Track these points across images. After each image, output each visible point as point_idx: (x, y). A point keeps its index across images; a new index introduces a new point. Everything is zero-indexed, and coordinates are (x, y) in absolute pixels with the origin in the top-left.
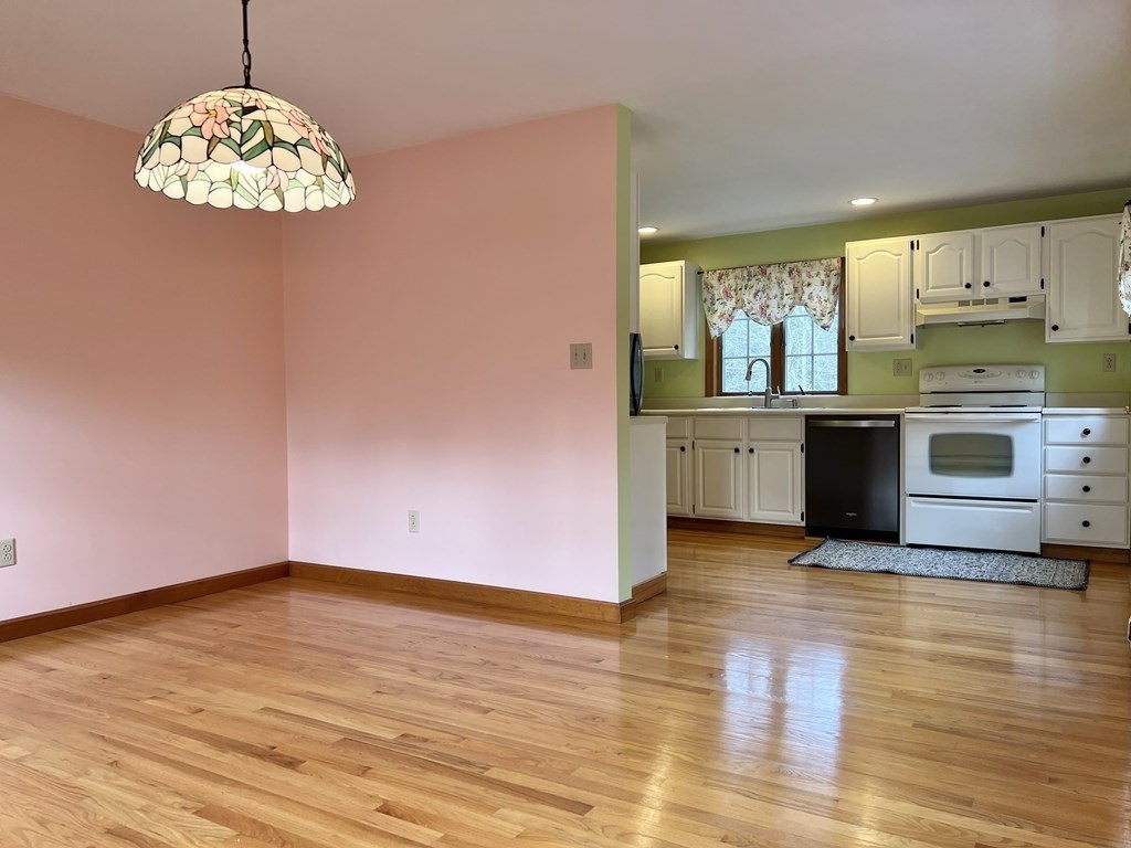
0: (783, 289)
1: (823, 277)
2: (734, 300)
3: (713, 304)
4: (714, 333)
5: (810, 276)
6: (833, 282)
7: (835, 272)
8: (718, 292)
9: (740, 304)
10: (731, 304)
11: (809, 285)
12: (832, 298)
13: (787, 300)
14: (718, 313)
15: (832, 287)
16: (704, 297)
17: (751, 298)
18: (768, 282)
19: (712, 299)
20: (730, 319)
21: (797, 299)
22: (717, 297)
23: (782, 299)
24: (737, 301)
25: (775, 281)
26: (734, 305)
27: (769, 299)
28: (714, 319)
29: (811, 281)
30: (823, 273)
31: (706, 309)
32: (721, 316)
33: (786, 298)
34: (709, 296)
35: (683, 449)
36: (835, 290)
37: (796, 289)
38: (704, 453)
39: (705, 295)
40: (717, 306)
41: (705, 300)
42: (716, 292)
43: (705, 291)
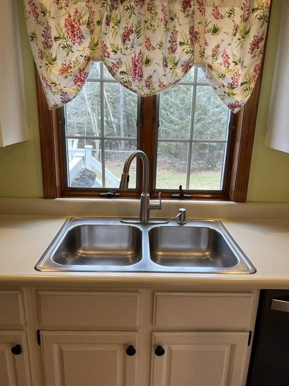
0: (175, 33)
1: (238, 20)
2: (86, 43)
3: (48, 46)
4: (54, 100)
5: (217, 16)
6: (253, 33)
7: (259, 13)
8: (57, 24)
9: (98, 52)
10: (81, 50)
11: (215, 31)
12: (248, 59)
13: (182, 55)
14: (59, 64)
15: (251, 39)
16: (30, 30)
17: (118, 41)
18: (148, 16)
19: (46, 35)
20: (80, 79)
21: (197, 54)
22: (54, 33)
23: (172, 50)
24: (94, 46)
25: (161, 15)
26: (87, 52)
27: (149, 47)
28: (53, 74)
29: (219, 23)
30: (238, 12)
31: (36, 54)
32: (65, 70)
33: (179, 49)
34: (39, 30)
35: (17, 350)
36: (255, 45)
37: (194, 36)
38: (61, 352)
39: (32, 26)
40: (56, 49)
41: (33, 37)
42: (52, 23)
43: (31, 20)
